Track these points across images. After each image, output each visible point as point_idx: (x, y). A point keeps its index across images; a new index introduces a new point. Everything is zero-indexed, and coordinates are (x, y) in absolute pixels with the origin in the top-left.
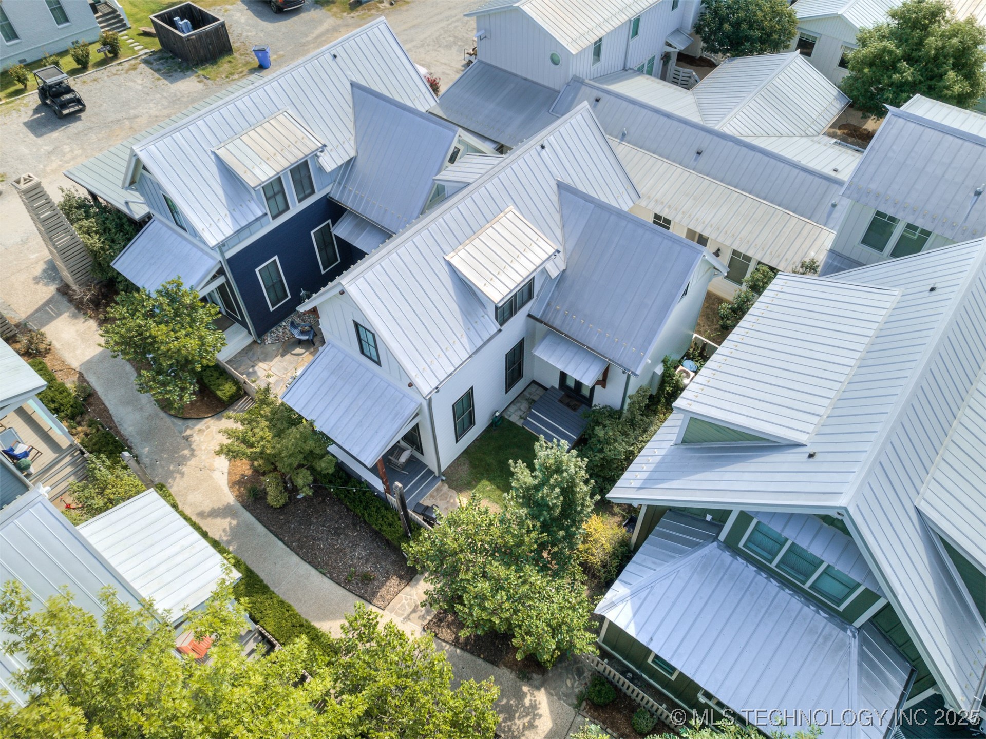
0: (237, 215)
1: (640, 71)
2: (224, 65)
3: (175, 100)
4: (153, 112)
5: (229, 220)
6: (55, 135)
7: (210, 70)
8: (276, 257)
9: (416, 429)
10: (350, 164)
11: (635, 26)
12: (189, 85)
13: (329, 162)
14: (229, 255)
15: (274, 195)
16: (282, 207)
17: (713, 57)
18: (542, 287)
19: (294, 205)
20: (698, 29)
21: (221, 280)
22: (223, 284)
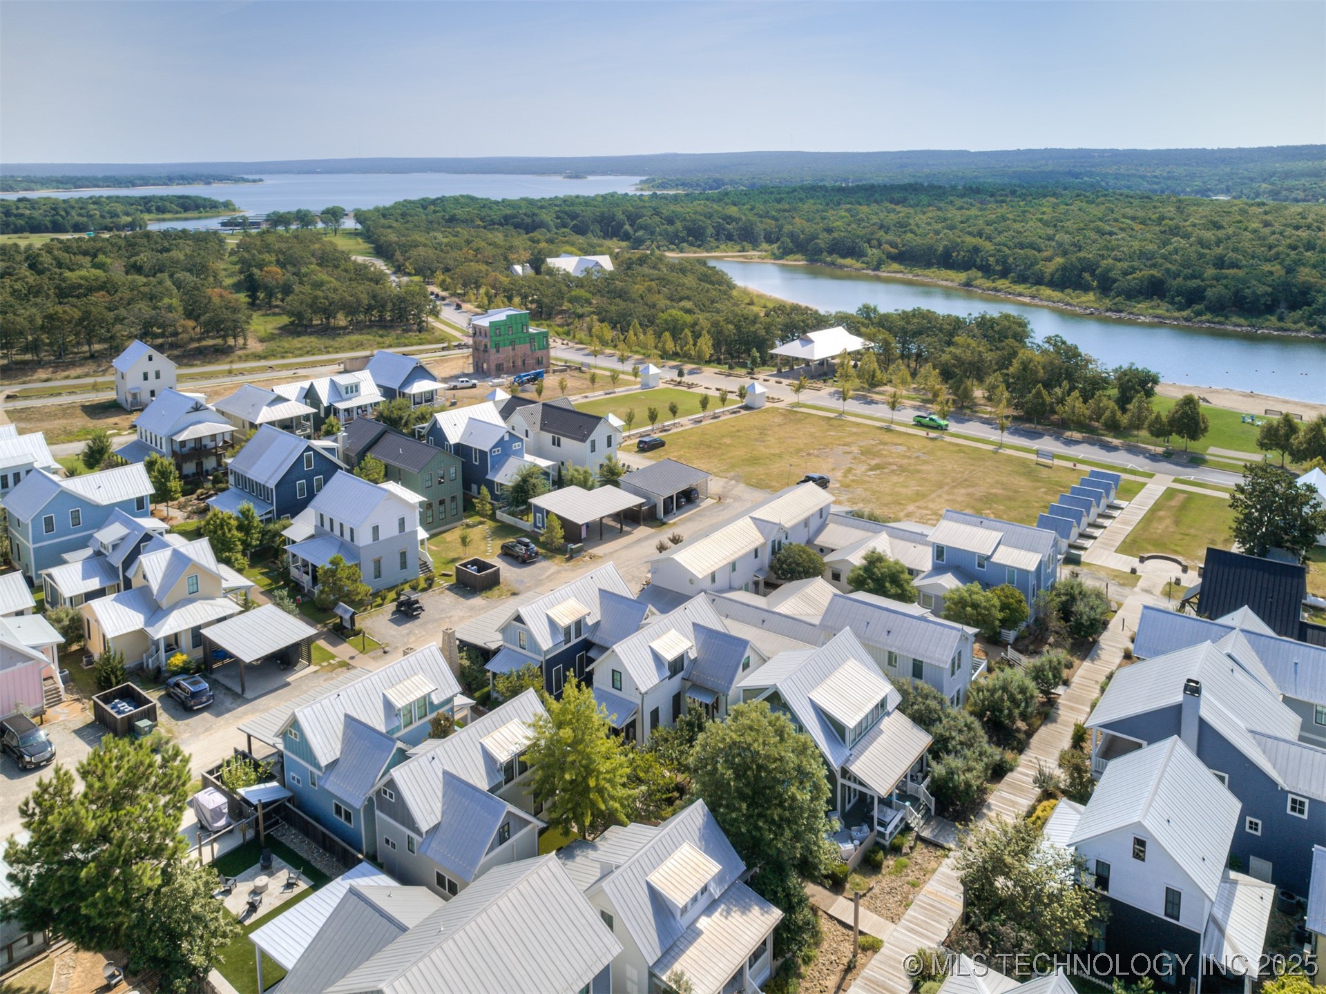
0: (554, 639)
1: (740, 589)
2: (496, 591)
3: (472, 609)
4: (461, 614)
5: (550, 641)
6: (408, 625)
7: (489, 593)
8: (561, 665)
9: (634, 721)
10: (598, 623)
11: (733, 566)
12: (478, 601)
13: (590, 621)
15: (567, 634)
16: (569, 640)
17: (780, 582)
18: (687, 666)
19: (574, 640)
20: (772, 567)
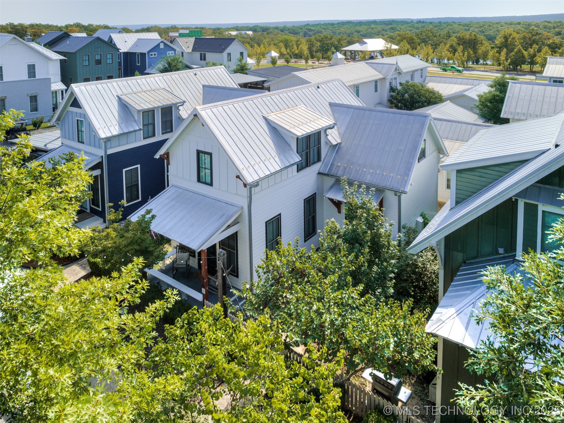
0: (123, 126)
5: (117, 127)
8: (139, 166)
14: (110, 152)
15: (148, 125)
16: (151, 134)
18: (326, 155)
19: (159, 135)
21: (97, 172)
22: (98, 176)
